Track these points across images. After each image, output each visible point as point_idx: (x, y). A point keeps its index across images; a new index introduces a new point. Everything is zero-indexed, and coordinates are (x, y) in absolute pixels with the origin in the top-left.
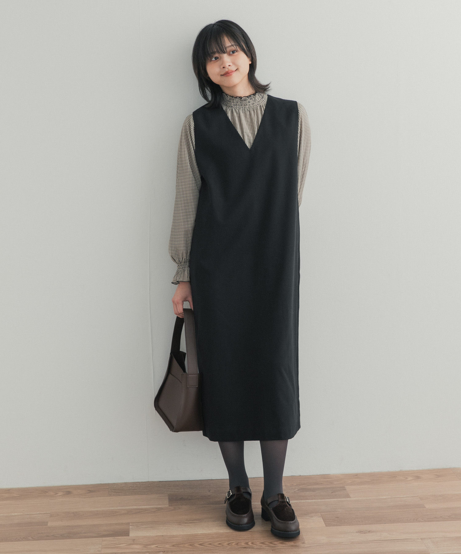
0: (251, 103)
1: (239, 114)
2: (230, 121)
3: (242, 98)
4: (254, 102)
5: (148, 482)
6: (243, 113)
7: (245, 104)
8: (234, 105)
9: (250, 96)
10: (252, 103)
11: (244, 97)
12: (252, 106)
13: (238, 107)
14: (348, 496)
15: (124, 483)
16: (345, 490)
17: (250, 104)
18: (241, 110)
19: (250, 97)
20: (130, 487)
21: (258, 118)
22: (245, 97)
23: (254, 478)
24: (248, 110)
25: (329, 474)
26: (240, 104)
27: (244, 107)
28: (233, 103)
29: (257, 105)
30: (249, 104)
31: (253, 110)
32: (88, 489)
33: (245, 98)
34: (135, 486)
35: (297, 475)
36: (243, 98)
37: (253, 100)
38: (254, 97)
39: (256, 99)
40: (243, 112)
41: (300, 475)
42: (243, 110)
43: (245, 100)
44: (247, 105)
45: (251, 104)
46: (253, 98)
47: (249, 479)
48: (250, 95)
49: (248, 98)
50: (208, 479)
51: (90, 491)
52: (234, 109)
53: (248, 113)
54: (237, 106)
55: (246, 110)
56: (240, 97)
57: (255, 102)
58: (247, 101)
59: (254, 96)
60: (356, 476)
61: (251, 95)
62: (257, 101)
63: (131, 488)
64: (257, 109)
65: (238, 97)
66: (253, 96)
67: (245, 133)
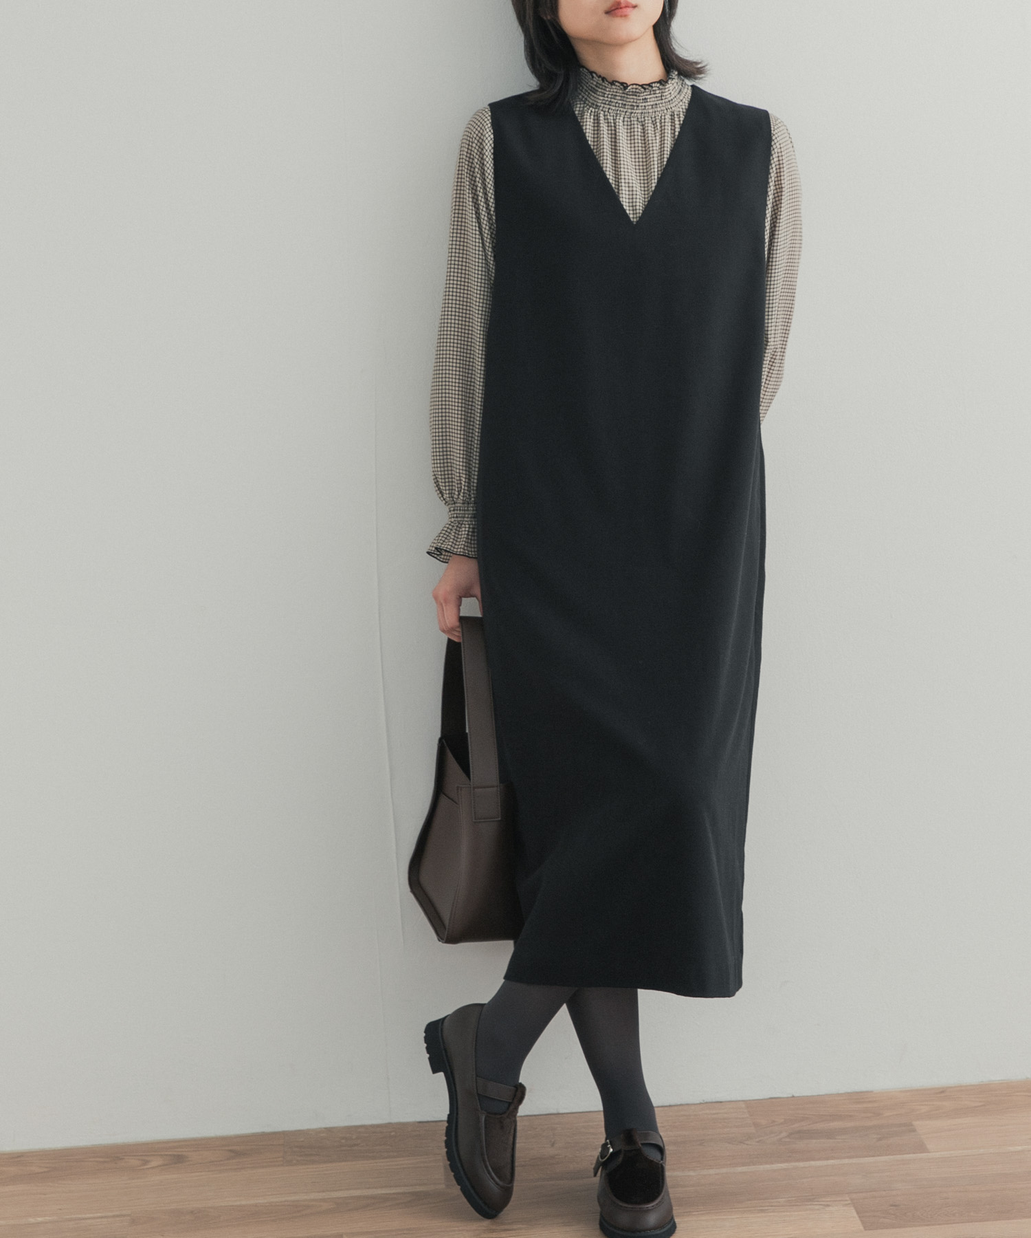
0: (649, 104)
1: (613, 128)
2: (589, 146)
3: (628, 86)
4: (657, 102)
5: (390, 1123)
6: (626, 127)
7: (634, 104)
8: (605, 104)
9: (649, 85)
10: (652, 103)
11: (633, 85)
12: (651, 111)
13: (614, 108)
14: (921, 1148)
15: (326, 1128)
16: (914, 1131)
17: (646, 104)
18: (622, 118)
19: (650, 88)
20: (343, 1138)
21: (662, 144)
22: (636, 85)
23: (670, 1106)
24: (640, 120)
25: (872, 1092)
26: (620, 102)
27: (630, 111)
28: (602, 98)
29: (665, 111)
30: (643, 104)
31: (654, 123)
32: (230, 1148)
33: (636, 89)
34: (354, 1137)
35: (785, 1096)
36: (629, 88)
37: (657, 95)
38: (659, 89)
39: (665, 94)
40: (626, 123)
41: (793, 1097)
42: (626, 119)
43: (635, 94)
44: (638, 106)
45: (650, 107)
46: (658, 92)
47: (657, 1111)
48: (652, 83)
49: (642, 90)
50: (548, 1112)
51: (237, 1154)
52: (602, 112)
53: (638, 128)
54: (611, 107)
55: (635, 119)
56: (622, 84)
57: (659, 102)
58: (641, 98)
59: (661, 87)
60: (942, 1093)
61: (655, 83)
62: (667, 100)
63: (343, 1141)
64: (663, 121)
65: (619, 82)
66: (658, 85)
67: (623, 181)
